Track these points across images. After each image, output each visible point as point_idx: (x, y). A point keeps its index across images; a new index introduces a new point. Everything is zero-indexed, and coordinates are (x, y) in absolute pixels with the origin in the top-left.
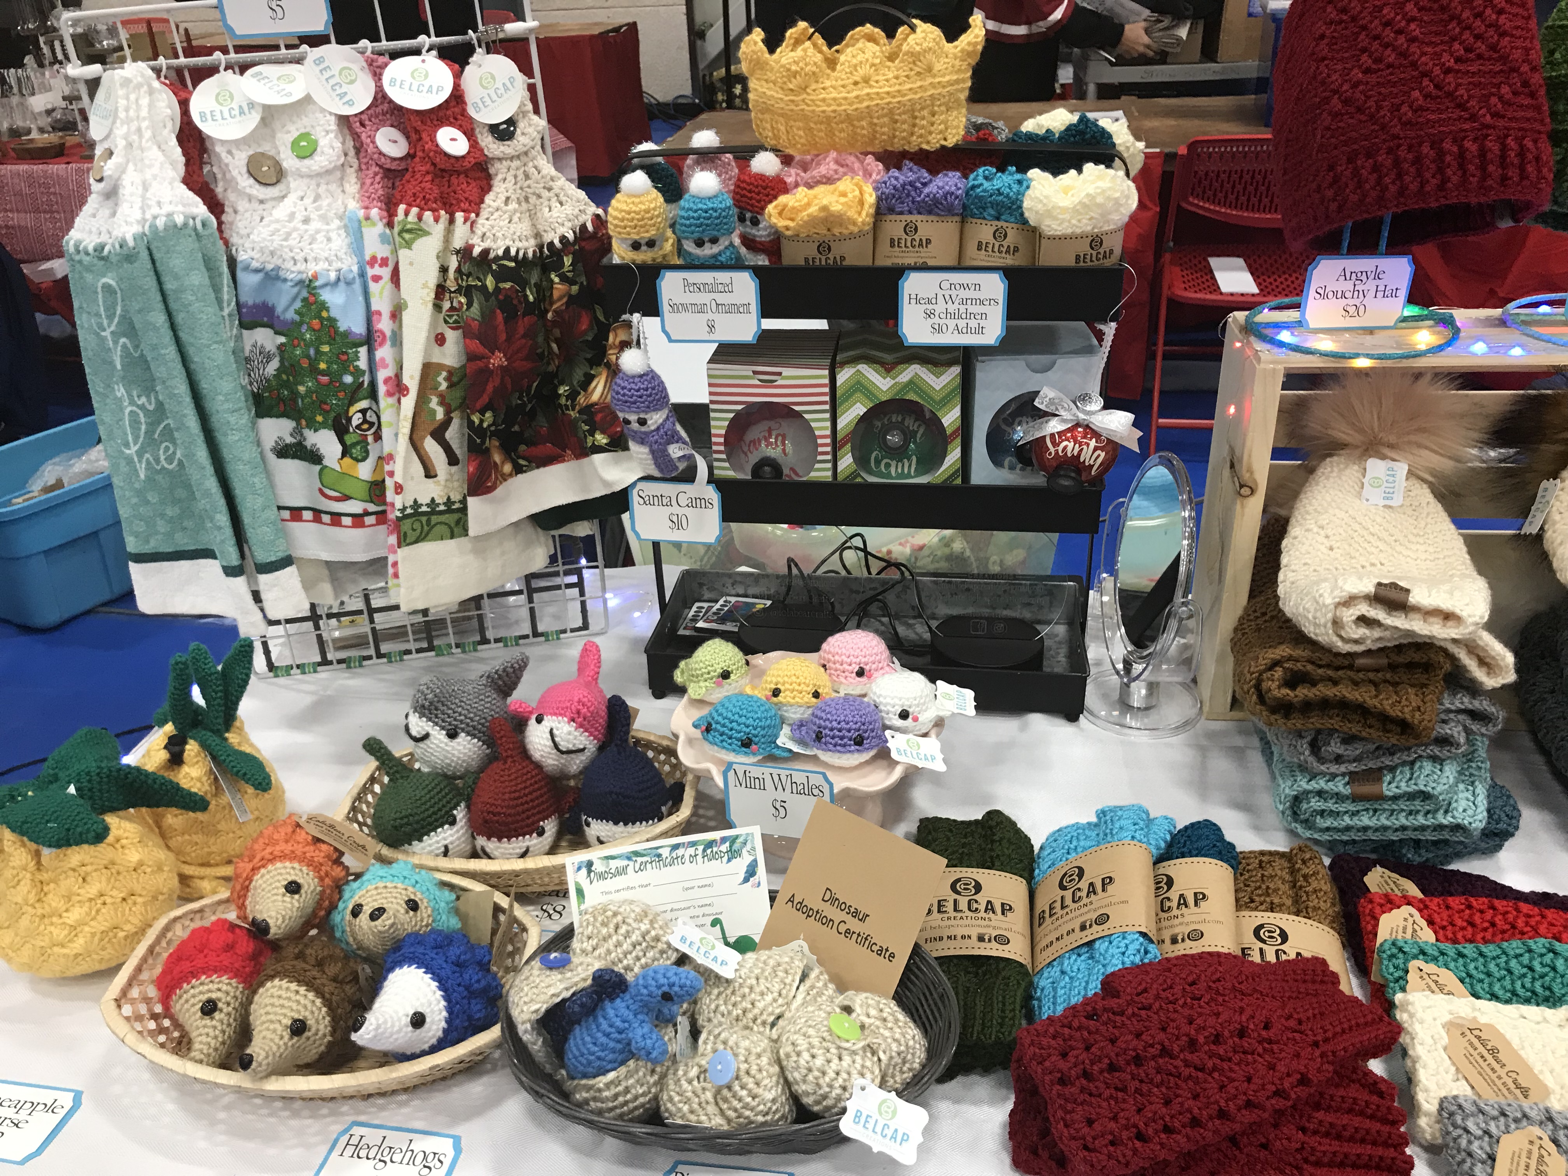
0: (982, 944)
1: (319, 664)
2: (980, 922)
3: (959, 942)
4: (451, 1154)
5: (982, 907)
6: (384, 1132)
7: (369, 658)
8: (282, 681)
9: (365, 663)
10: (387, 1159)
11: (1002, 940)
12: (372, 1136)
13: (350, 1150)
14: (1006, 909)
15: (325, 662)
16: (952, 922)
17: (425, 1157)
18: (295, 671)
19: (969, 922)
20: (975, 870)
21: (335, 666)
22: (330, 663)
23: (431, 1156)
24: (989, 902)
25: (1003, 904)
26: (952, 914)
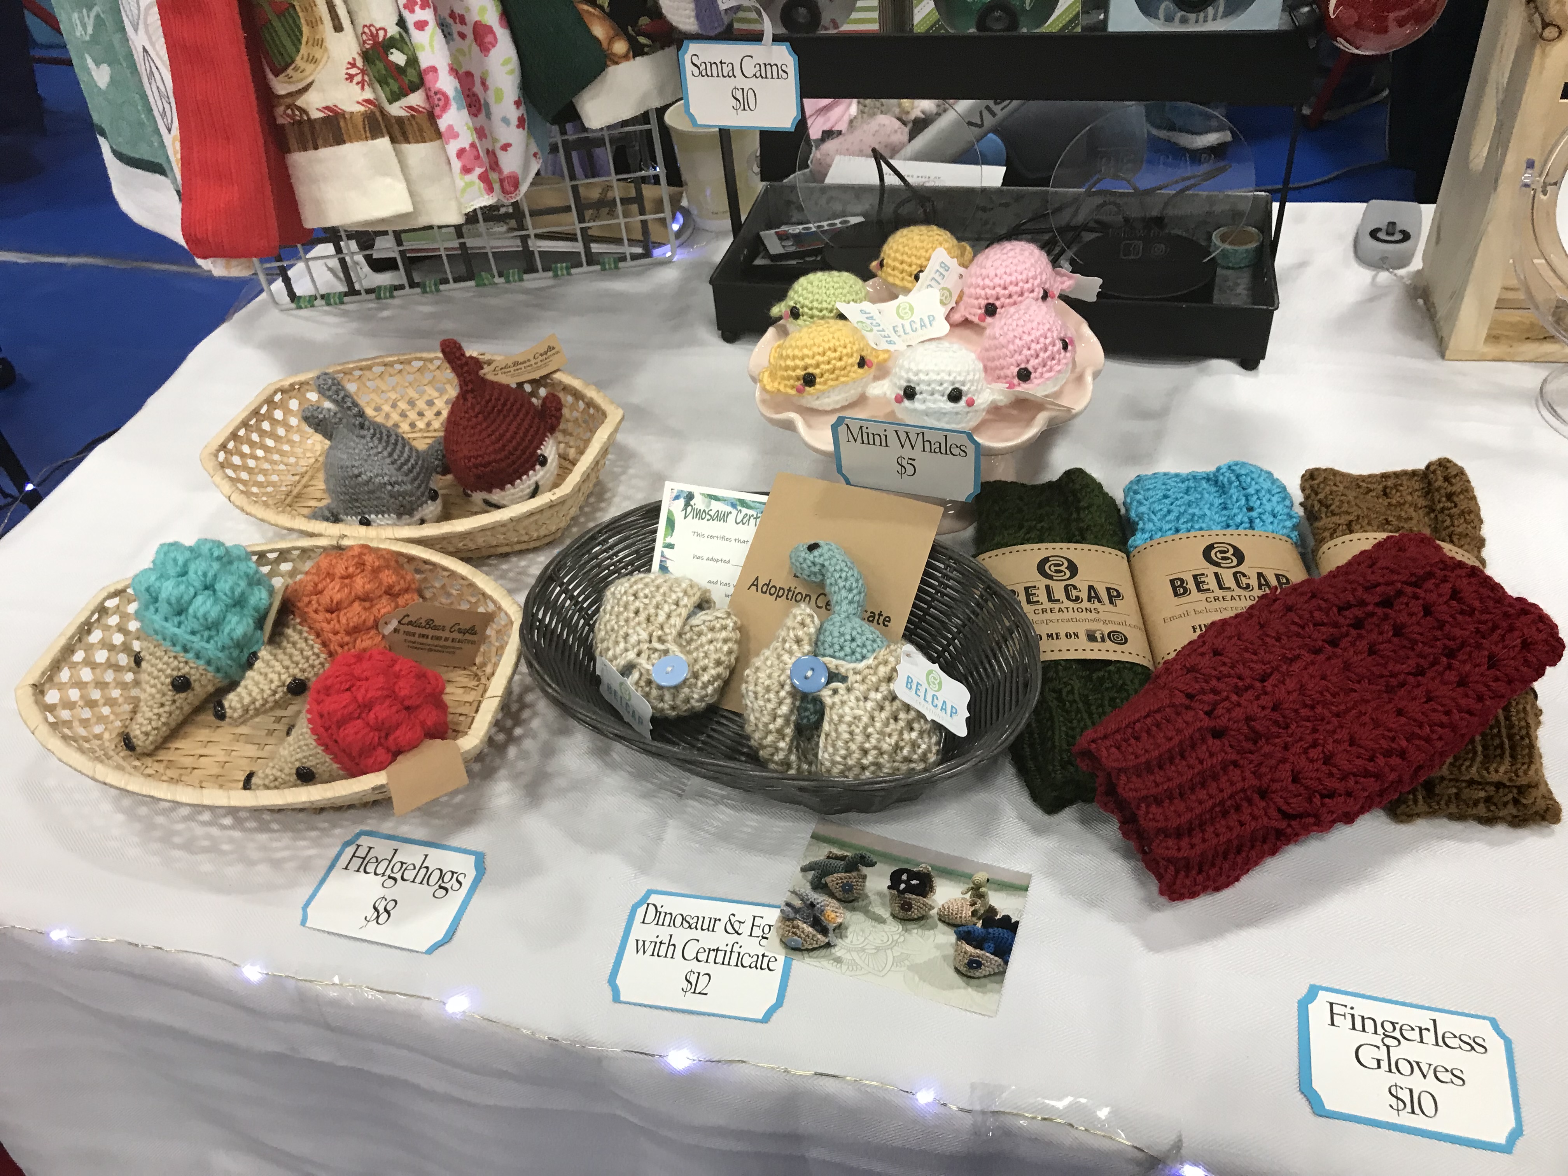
0: (1094, 645)
1: (346, 294)
2: (1084, 615)
3: (1064, 643)
4: (472, 874)
5: (1084, 595)
6: (395, 844)
7: (401, 287)
8: (303, 312)
9: (396, 293)
10: (398, 876)
11: (1117, 638)
12: (382, 848)
13: (357, 862)
14: (1114, 595)
15: (352, 292)
16: (1049, 616)
17: (442, 877)
18: (319, 302)
19: (1071, 614)
20: (1064, 545)
21: (364, 296)
22: (358, 293)
23: (449, 875)
24: (1091, 588)
25: (1108, 589)
26: (1048, 605)
